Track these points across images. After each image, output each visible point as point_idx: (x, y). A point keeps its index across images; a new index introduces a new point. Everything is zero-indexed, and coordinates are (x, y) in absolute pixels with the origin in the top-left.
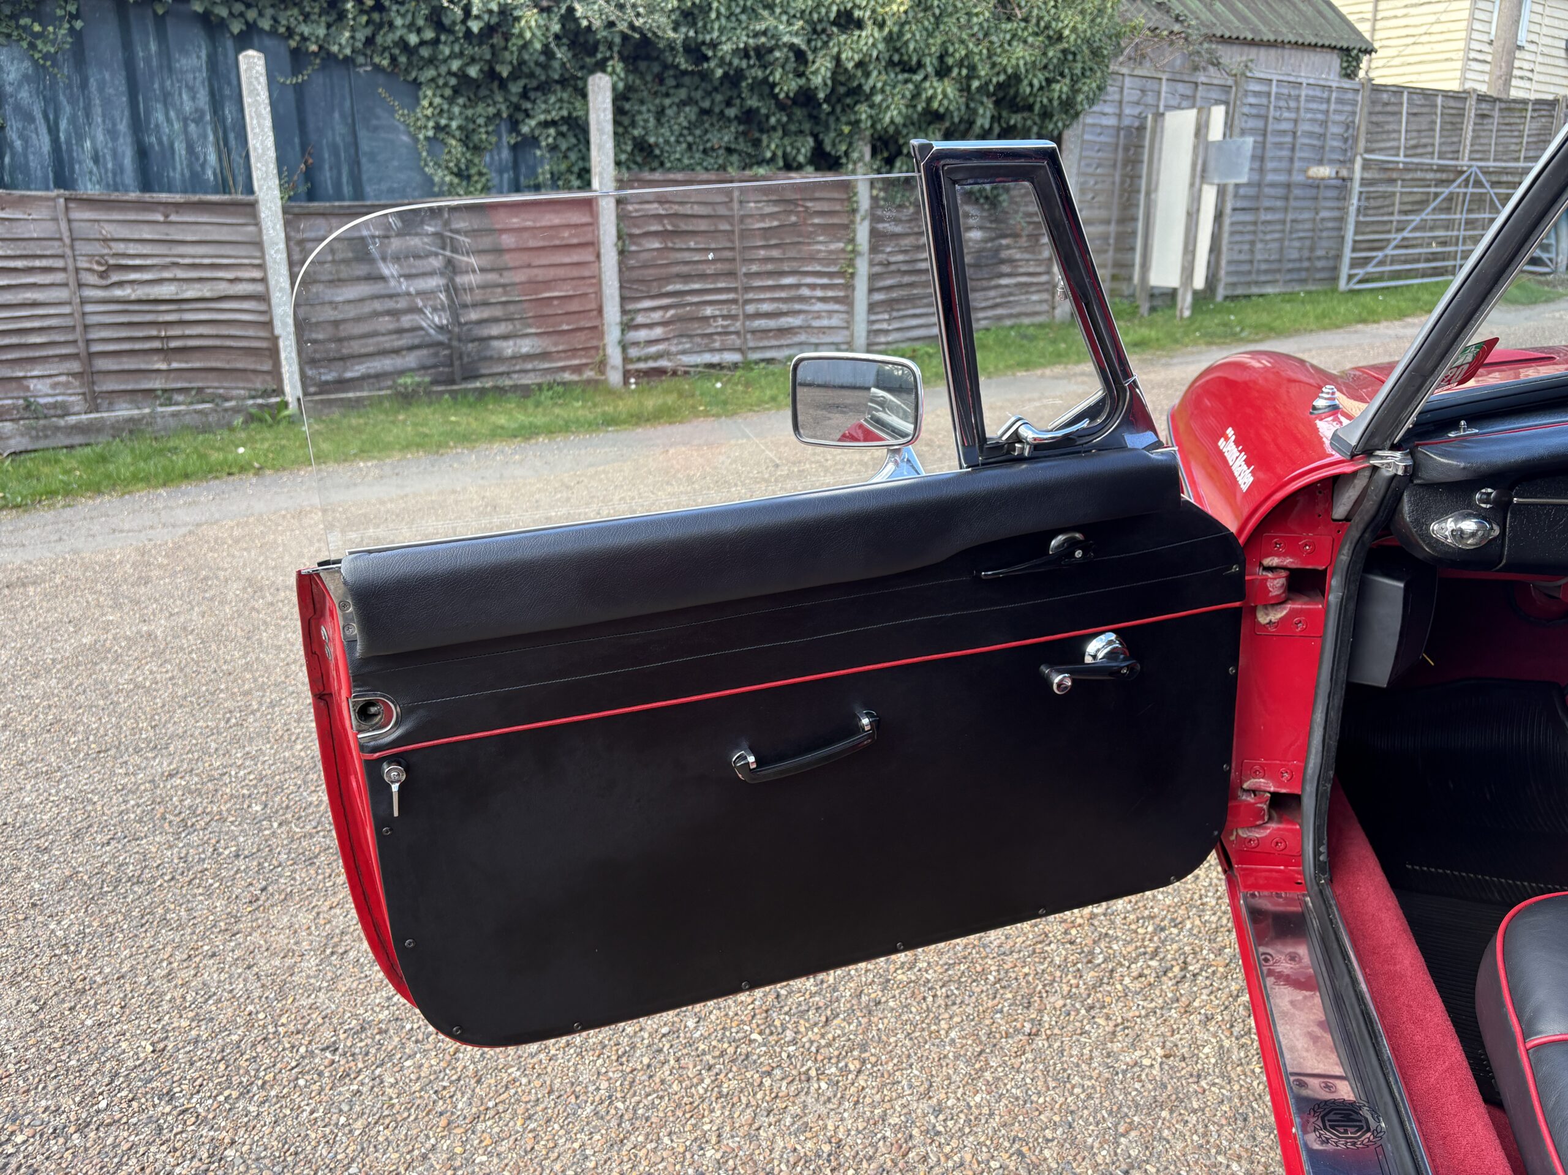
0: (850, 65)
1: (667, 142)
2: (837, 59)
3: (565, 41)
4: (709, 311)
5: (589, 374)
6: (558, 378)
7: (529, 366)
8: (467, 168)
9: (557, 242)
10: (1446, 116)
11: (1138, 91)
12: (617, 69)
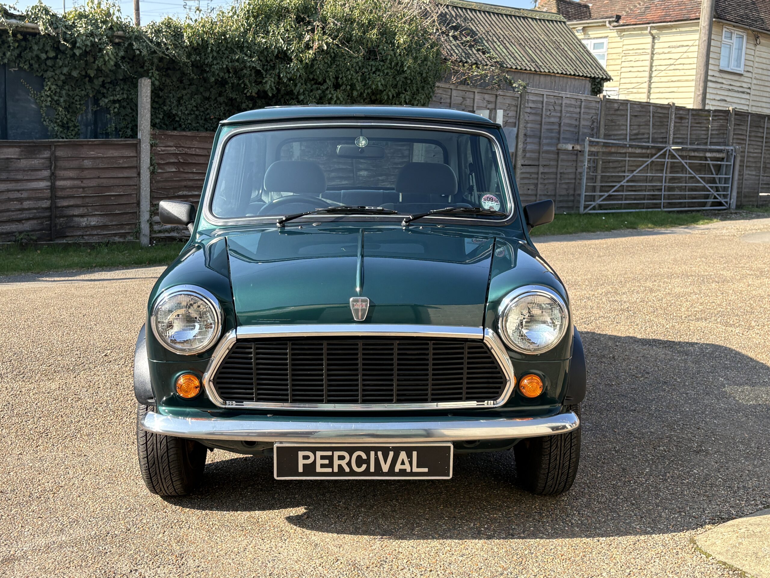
0: (286, 80)
1: (183, 114)
2: (278, 76)
3: (126, 59)
5: (130, 238)
6: (112, 239)
7: (95, 233)
8: (67, 123)
9: (116, 166)
10: (656, 118)
11: (461, 98)
12: (155, 75)
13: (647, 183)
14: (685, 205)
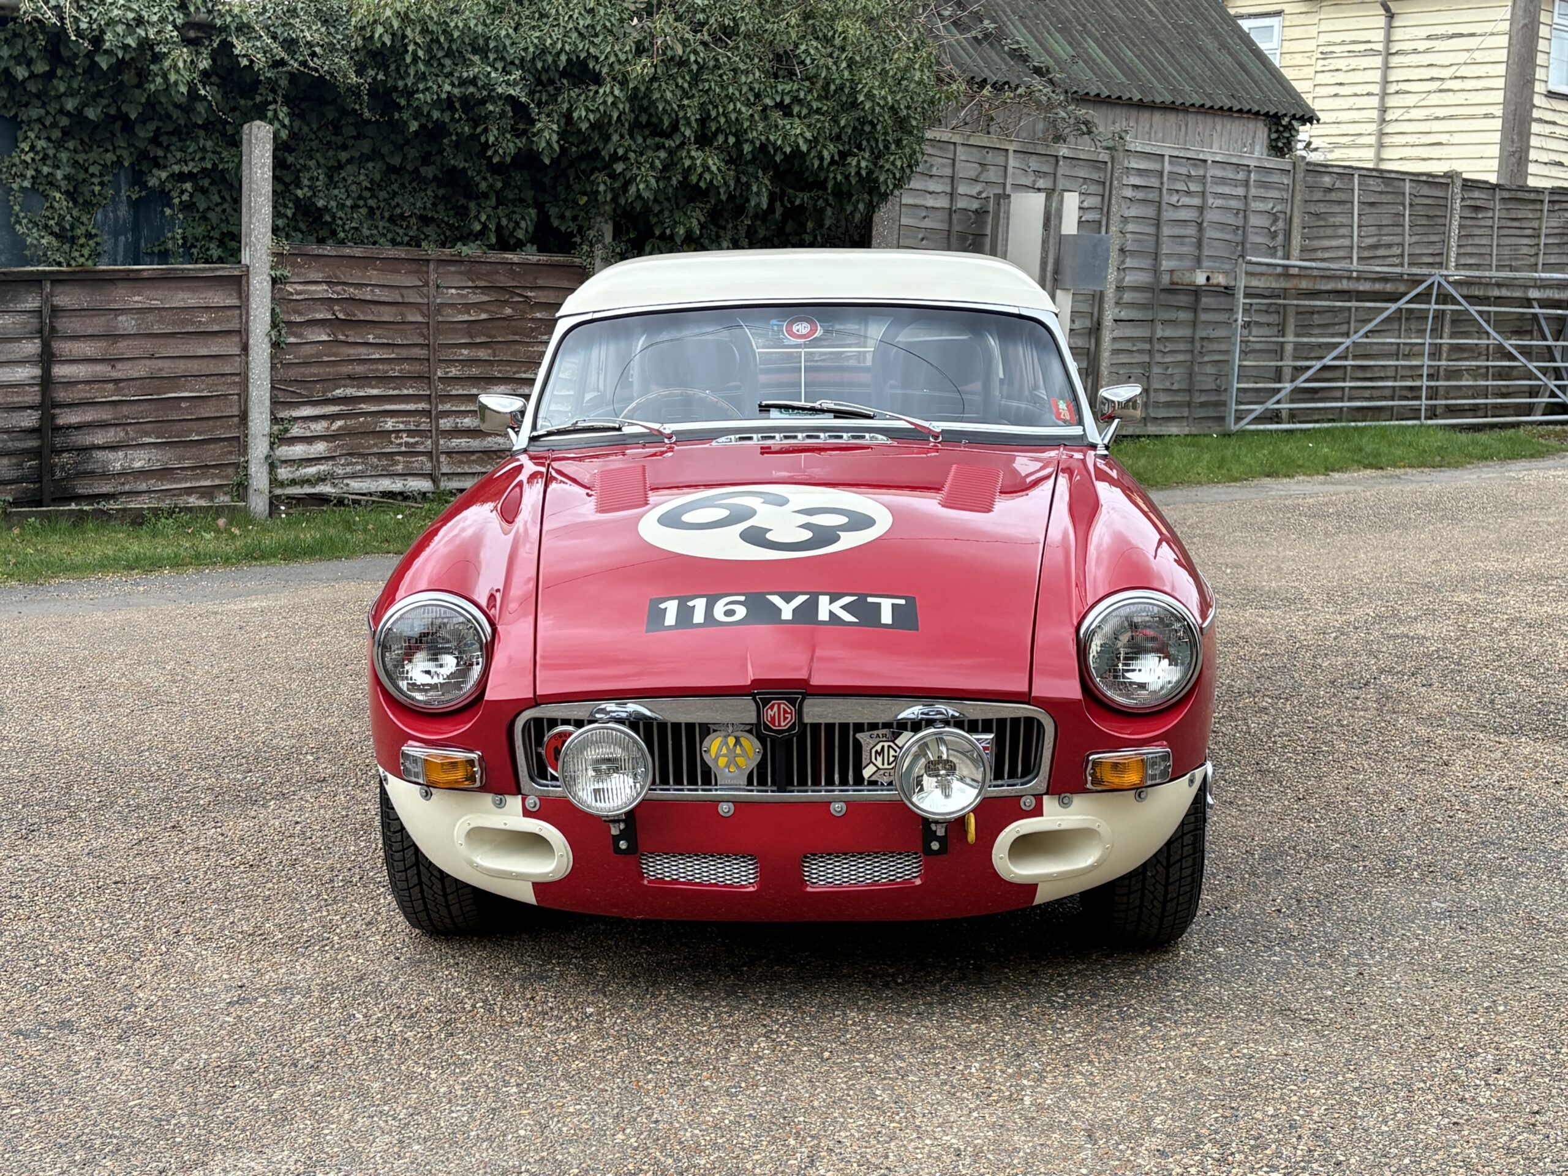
0: (584, 126)
1: (340, 206)
2: (568, 116)
3: (214, 79)
4: (389, 424)
5: (223, 499)
6: (181, 502)
7: (143, 487)
8: (72, 228)
9: (191, 329)
10: (1418, 208)
11: (976, 165)
12: (281, 115)
13: (1397, 360)
14: (1484, 410)
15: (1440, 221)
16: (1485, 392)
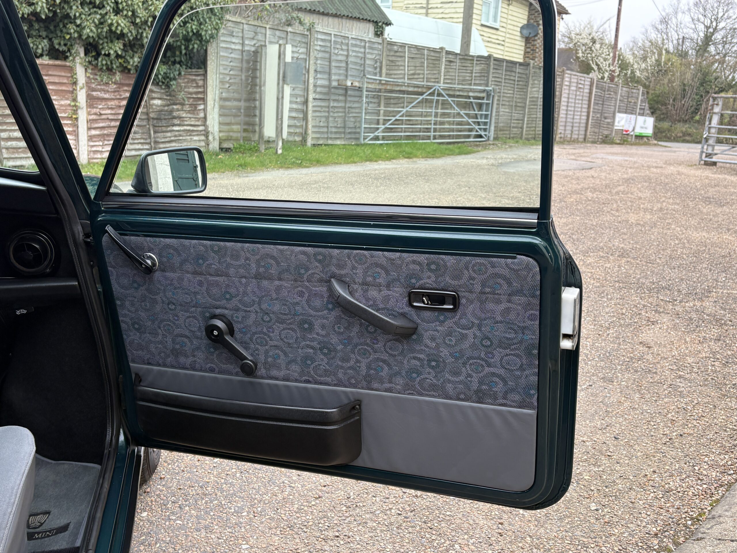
10: (429, 60)
11: (253, 33)
13: (421, 117)
14: (453, 137)
15: (438, 66)
16: (453, 130)
